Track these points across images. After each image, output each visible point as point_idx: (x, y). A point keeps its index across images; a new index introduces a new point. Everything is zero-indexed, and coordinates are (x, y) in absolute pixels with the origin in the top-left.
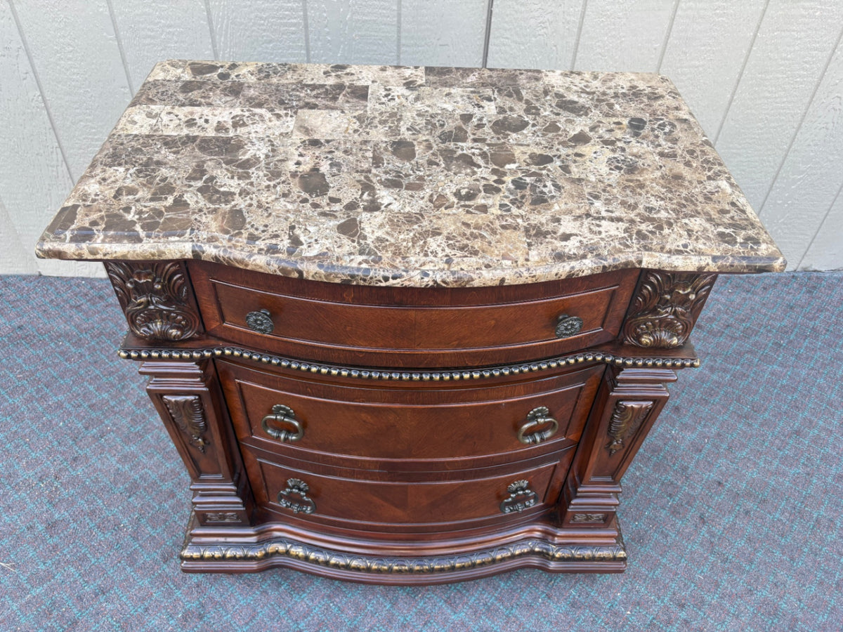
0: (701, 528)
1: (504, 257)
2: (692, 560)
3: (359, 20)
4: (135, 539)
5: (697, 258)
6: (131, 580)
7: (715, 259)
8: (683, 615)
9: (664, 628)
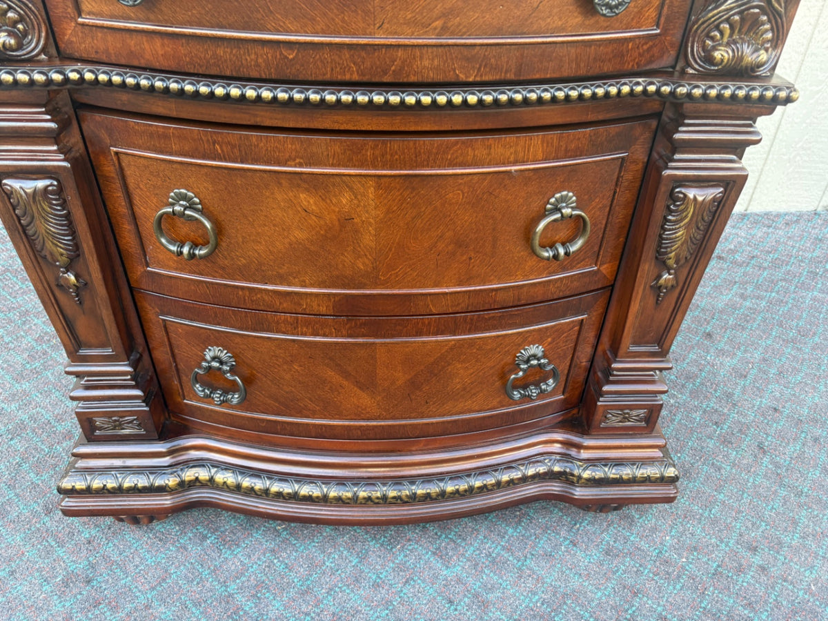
0: (762, 459)
2: (759, 495)
8: (757, 560)
9: (735, 577)
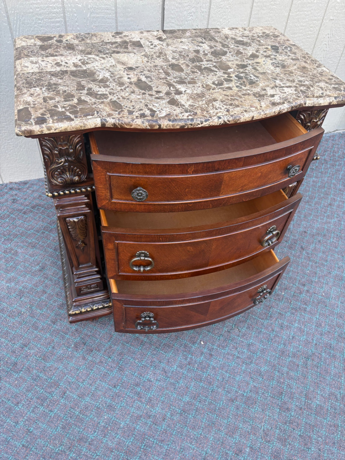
0: (303, 252)
1: (251, 106)
2: (303, 266)
3: (94, 17)
4: (33, 317)
5: (328, 98)
6: (39, 336)
7: (335, 98)
9: (299, 296)
